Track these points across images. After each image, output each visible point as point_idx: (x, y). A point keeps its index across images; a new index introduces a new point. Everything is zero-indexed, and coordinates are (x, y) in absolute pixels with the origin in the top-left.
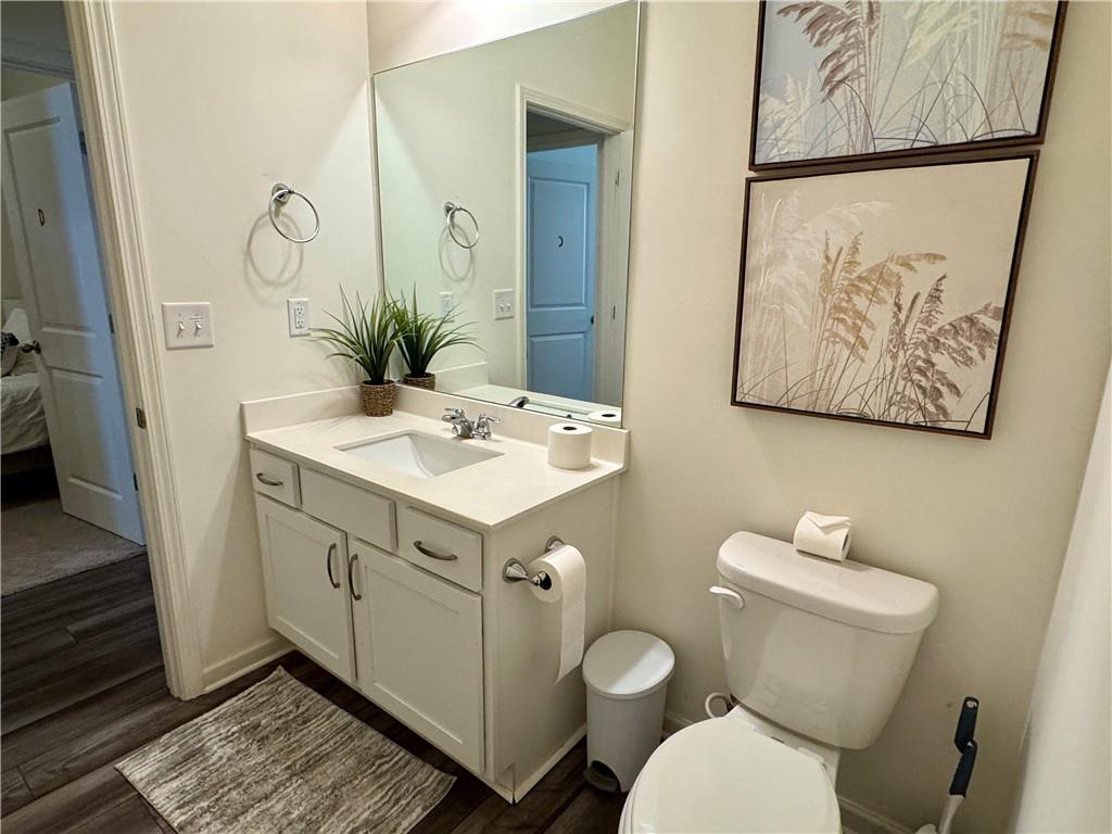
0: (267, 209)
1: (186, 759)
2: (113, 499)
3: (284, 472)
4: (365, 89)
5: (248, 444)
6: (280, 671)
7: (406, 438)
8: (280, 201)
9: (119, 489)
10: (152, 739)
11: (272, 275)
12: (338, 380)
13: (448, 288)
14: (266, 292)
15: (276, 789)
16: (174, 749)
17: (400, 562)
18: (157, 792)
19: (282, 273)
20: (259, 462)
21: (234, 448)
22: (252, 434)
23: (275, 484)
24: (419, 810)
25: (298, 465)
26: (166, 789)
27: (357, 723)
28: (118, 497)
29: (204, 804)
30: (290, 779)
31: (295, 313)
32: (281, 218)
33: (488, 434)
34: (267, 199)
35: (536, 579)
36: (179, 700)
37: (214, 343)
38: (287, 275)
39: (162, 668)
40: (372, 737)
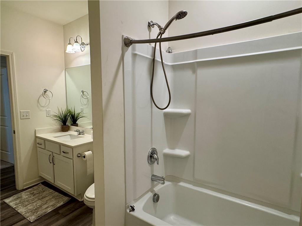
0: (42, 94)
1: (18, 198)
2: (8, 154)
3: (42, 142)
4: (64, 71)
5: (36, 137)
6: (41, 184)
7: (69, 136)
8: (45, 92)
9: (9, 151)
10: (11, 196)
11: (43, 105)
12: (57, 125)
13: (82, 106)
14: (41, 108)
15: (35, 202)
16: (15, 197)
17: (61, 156)
18: (11, 203)
19: (45, 104)
20: (38, 141)
21: (33, 138)
22: (37, 135)
23: (41, 144)
24: (62, 203)
25: (45, 140)
26: (13, 203)
27: (54, 191)
28: (9, 153)
29: (20, 204)
30: (38, 200)
31: (48, 112)
32: (45, 95)
33: (84, 134)
34: (43, 91)
35: (82, 156)
36: (18, 190)
37: (30, 118)
38: (46, 105)
39: (15, 185)
40: (57, 193)
